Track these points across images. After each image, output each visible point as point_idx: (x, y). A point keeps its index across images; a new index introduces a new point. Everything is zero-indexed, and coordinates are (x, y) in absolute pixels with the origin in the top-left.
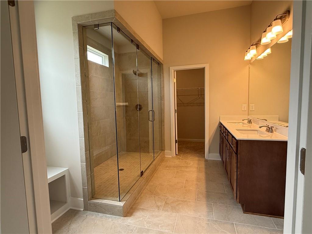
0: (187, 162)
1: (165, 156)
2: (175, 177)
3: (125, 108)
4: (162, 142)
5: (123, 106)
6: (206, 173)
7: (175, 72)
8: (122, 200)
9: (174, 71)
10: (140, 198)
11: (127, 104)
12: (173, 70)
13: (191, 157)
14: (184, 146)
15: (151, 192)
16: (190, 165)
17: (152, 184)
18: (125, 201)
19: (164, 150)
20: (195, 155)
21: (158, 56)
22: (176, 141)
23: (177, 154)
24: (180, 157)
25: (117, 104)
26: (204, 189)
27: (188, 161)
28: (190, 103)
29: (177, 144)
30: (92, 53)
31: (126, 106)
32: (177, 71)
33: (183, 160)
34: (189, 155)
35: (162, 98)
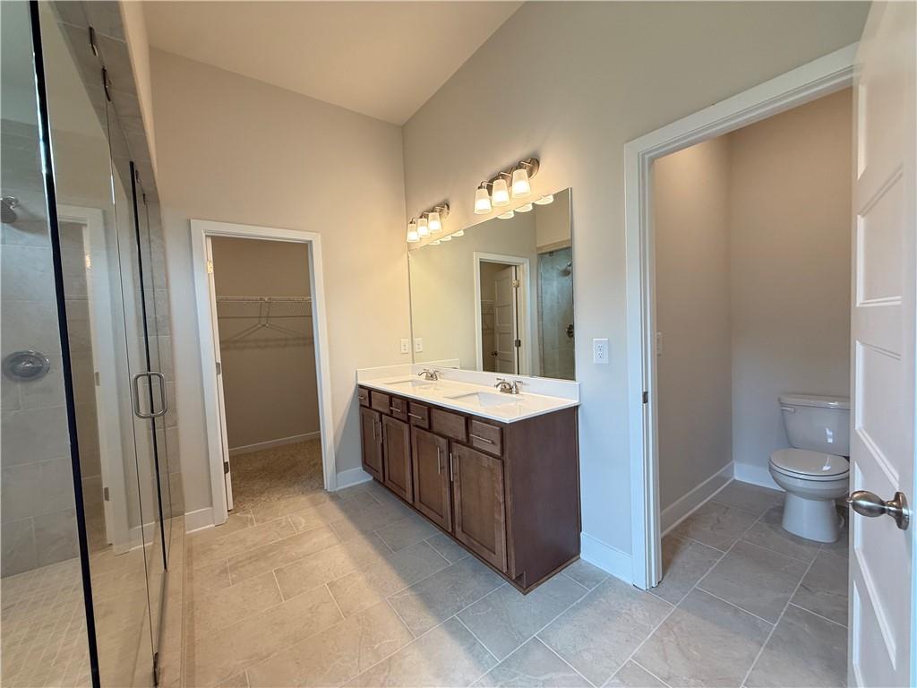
0: (284, 524)
1: (188, 531)
6: (364, 532)
7: (210, 241)
9: (207, 236)
12: (202, 231)
13: (283, 502)
16: (301, 527)
19: (183, 513)
20: (292, 490)
22: (226, 464)
23: (231, 507)
24: (249, 516)
26: (399, 585)
27: (284, 517)
28: (237, 341)
29: (229, 474)
32: (215, 238)
33: (264, 521)
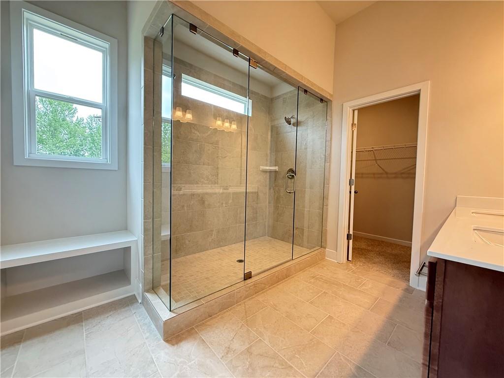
0: (360, 280)
1: (326, 258)
2: (311, 303)
3: (273, 174)
4: (323, 233)
5: (271, 172)
6: (389, 319)
7: (356, 112)
8: (175, 311)
9: (354, 111)
10: (220, 317)
11: (276, 168)
12: (350, 108)
14: (377, 250)
15: (246, 315)
16: (364, 287)
17: (261, 300)
18: (177, 313)
19: (325, 248)
21: (313, 84)
22: (349, 235)
23: (350, 259)
24: (353, 268)
25: (262, 168)
27: (364, 278)
28: (401, 173)
29: (351, 241)
30: (191, 84)
31: (276, 172)
32: (360, 110)
33: (355, 273)
34: (375, 268)
35: (327, 158)
